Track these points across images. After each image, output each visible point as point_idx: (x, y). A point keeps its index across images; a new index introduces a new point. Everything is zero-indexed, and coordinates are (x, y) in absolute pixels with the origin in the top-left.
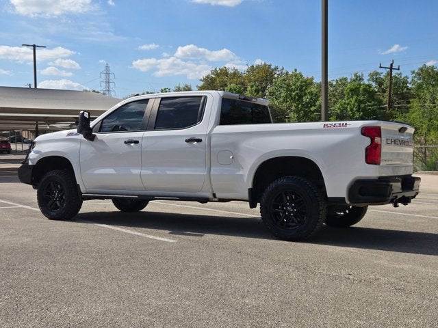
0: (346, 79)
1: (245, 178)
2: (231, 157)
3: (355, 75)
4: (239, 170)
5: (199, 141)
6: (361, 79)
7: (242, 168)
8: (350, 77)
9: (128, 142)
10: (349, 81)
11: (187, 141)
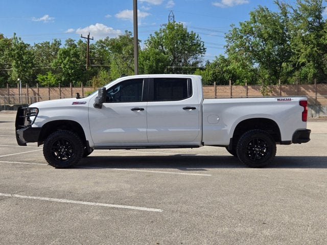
0: (49, 43)
1: (229, 132)
2: (218, 119)
3: (55, 40)
4: (224, 127)
5: (194, 108)
6: (60, 44)
7: (227, 126)
8: (52, 42)
9: (135, 109)
10: (50, 44)
11: (184, 109)
